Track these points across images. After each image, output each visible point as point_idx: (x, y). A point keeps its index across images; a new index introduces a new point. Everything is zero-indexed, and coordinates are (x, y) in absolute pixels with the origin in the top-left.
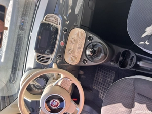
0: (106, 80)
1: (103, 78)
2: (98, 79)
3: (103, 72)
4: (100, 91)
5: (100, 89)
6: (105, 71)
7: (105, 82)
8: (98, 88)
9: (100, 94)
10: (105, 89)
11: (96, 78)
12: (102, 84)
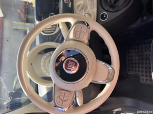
0: (142, 56)
1: (138, 56)
2: (132, 60)
3: (135, 49)
4: (140, 74)
5: (139, 71)
6: (138, 45)
7: (142, 60)
8: (136, 71)
9: (141, 77)
10: (146, 68)
11: (129, 60)
12: (139, 63)
